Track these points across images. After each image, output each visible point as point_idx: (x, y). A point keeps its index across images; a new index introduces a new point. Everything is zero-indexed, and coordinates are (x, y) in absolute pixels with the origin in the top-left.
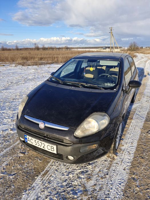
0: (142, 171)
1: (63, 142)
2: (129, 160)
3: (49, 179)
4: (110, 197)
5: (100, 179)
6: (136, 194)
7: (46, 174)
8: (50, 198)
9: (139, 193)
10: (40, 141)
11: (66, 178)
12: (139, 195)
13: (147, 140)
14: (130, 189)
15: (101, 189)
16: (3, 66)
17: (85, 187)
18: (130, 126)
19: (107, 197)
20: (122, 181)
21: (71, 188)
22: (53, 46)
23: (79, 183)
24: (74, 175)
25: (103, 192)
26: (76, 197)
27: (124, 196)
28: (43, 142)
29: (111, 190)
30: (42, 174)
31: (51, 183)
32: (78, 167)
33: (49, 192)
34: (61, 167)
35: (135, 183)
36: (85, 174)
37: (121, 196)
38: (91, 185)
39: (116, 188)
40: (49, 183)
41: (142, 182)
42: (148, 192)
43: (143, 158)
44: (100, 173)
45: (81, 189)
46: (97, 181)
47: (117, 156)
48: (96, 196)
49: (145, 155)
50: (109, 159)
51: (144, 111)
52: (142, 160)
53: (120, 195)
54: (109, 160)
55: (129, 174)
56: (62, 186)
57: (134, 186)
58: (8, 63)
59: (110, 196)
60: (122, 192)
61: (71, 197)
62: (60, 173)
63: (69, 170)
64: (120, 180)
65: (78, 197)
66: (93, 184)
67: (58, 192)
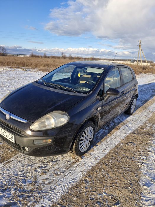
0: (99, 176)
1: (21, 133)
2: (92, 164)
3: (9, 167)
4: (53, 191)
5: (53, 176)
6: (80, 193)
7: (9, 163)
8: (1, 181)
9: (83, 193)
10: (4, 131)
11: (24, 169)
12: (82, 195)
13: (121, 150)
14: (77, 189)
15: (49, 183)
16: (25, 70)
17: (36, 179)
18: (112, 136)
19: (51, 191)
20: (74, 181)
21: (24, 178)
22: (79, 56)
23: (33, 174)
24: (33, 168)
25: (50, 186)
26: (23, 185)
27: (68, 193)
28: (6, 132)
29: (58, 186)
30: (5, 162)
31: (9, 170)
32: (40, 162)
33: (3, 177)
34: (24, 159)
35: (85, 184)
36: (42, 169)
37: (64, 193)
38: (42, 178)
39: (64, 185)
40: (8, 170)
41: (92, 185)
42: (93, 194)
43: (106, 165)
44: (58, 170)
45: (31, 180)
46: (51, 176)
47: (82, 158)
48: (42, 188)
49: (110, 163)
50: (74, 161)
51: (136, 124)
52: (105, 166)
53: (64, 191)
54: (72, 161)
55: (85, 176)
56: (16, 175)
57: (83, 187)
58: (31, 69)
59: (55, 190)
60: (68, 189)
61: (19, 185)
62: (22, 164)
63: (31, 163)
64: (73, 179)
65: (25, 186)
66: (45, 178)
67: (10, 178)
